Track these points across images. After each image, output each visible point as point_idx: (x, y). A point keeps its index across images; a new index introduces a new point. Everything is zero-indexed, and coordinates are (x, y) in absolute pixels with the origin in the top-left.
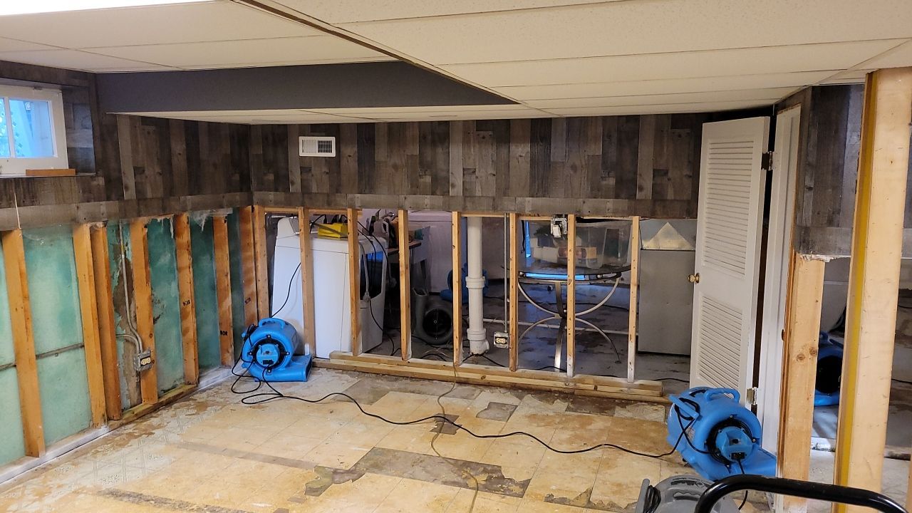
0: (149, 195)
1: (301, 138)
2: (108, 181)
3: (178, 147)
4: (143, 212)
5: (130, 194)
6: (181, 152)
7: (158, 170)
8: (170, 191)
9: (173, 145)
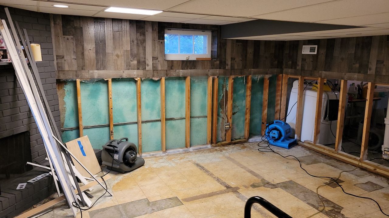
0: (236, 68)
1: (303, 46)
2: (221, 62)
3: (250, 51)
4: (233, 74)
5: (228, 67)
6: (251, 52)
7: (240, 59)
8: (245, 67)
9: (248, 49)
